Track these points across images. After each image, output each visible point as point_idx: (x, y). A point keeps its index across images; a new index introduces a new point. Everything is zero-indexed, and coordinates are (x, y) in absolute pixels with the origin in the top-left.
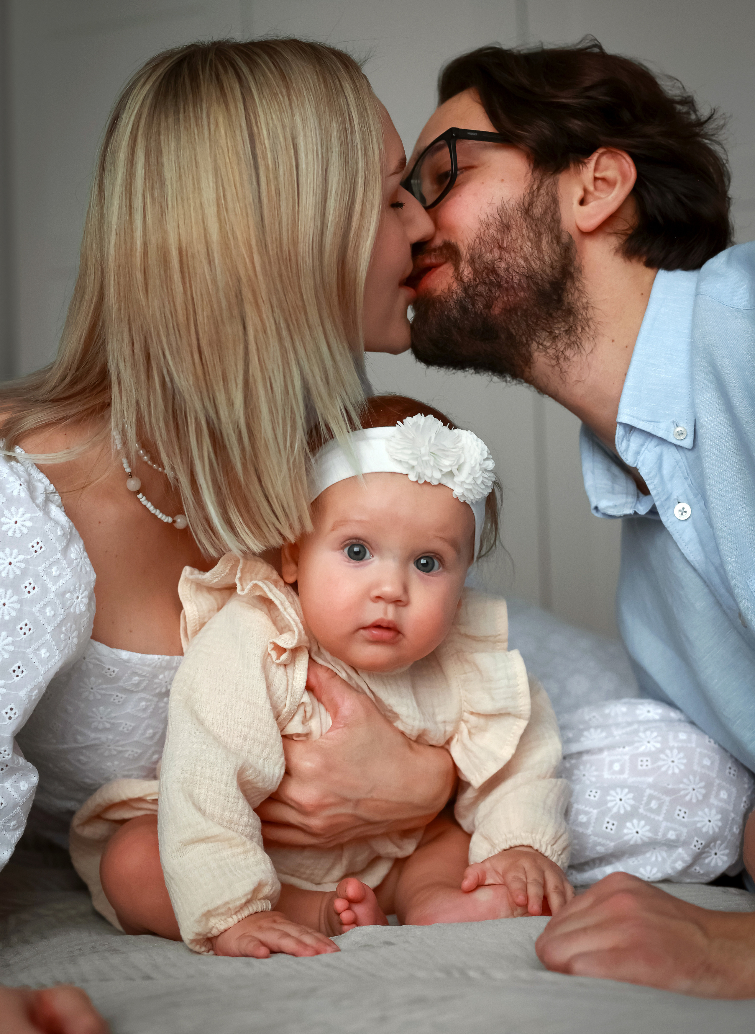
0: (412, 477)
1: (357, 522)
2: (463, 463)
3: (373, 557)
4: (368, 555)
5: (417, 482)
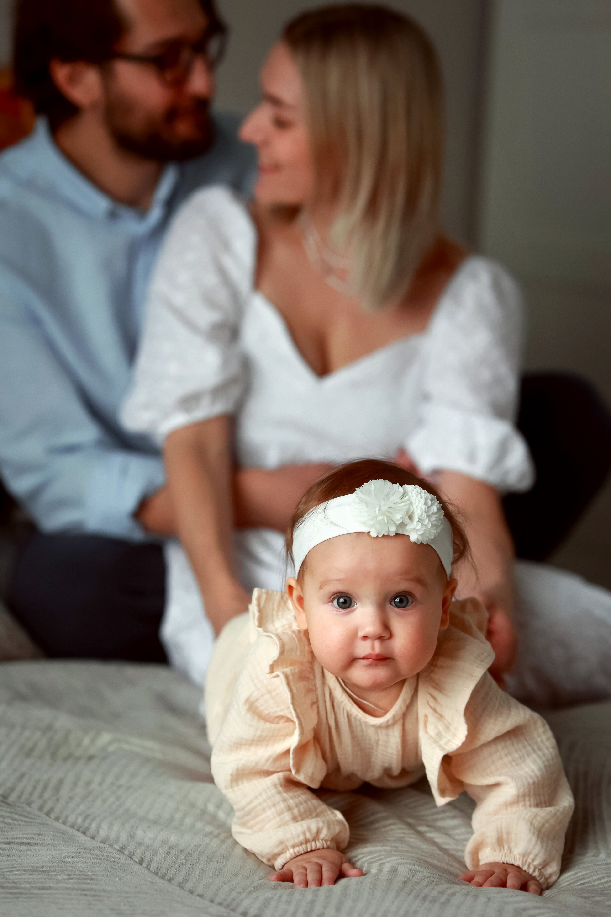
0: (373, 534)
1: (337, 580)
2: (412, 512)
3: (356, 604)
4: (353, 604)
5: (377, 537)
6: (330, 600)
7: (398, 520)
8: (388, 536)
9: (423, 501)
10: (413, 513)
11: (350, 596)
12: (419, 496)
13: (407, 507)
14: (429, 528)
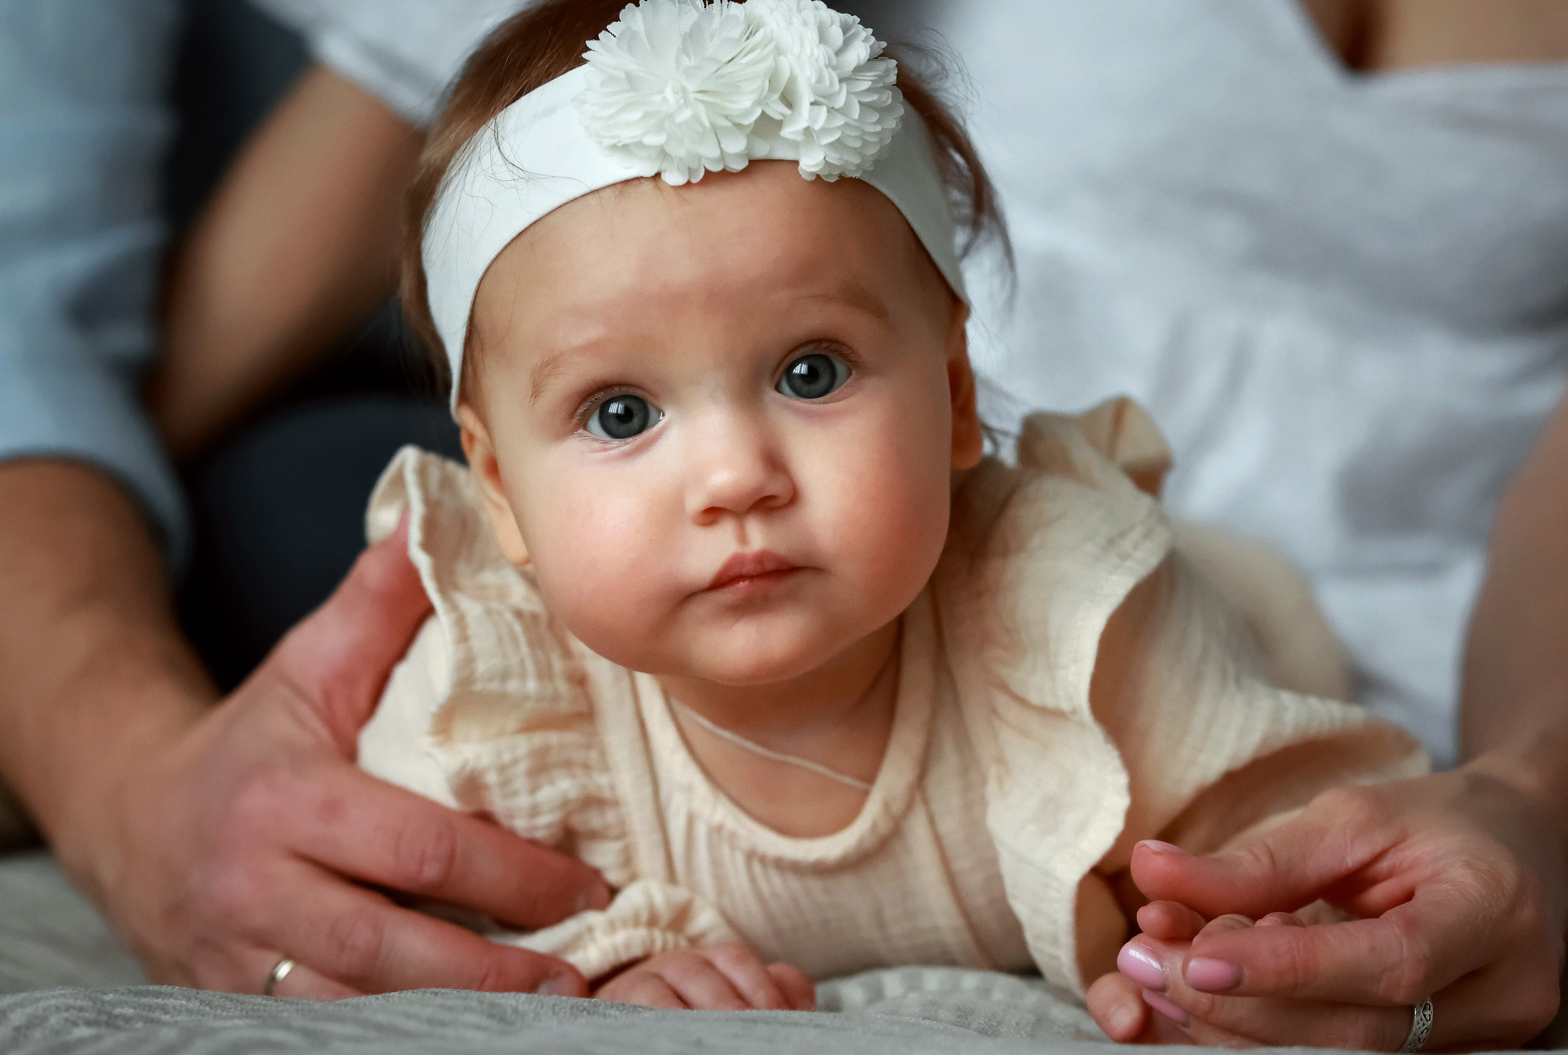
0: (673, 176)
2: (787, 82)
3: (663, 415)
4: (653, 414)
5: (689, 184)
6: (574, 421)
7: (747, 113)
8: (725, 175)
9: (812, 35)
10: (792, 81)
11: (639, 393)
12: (797, 20)
13: (769, 62)
14: (856, 117)
